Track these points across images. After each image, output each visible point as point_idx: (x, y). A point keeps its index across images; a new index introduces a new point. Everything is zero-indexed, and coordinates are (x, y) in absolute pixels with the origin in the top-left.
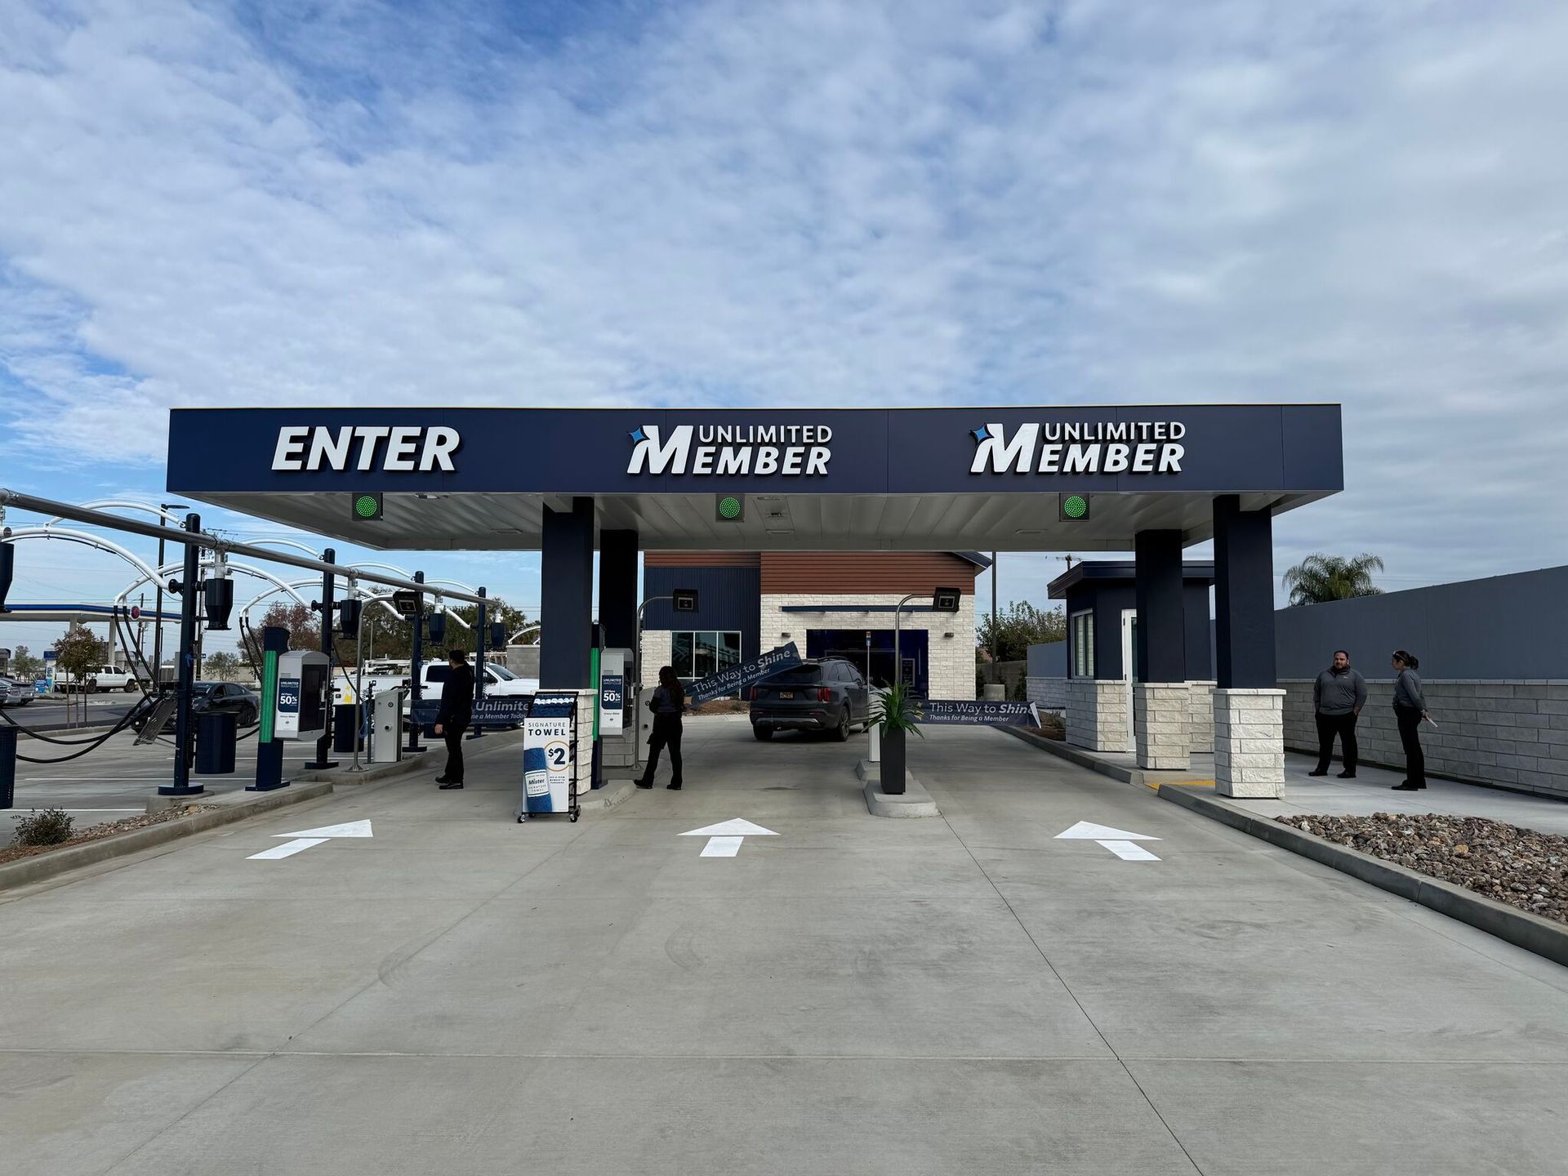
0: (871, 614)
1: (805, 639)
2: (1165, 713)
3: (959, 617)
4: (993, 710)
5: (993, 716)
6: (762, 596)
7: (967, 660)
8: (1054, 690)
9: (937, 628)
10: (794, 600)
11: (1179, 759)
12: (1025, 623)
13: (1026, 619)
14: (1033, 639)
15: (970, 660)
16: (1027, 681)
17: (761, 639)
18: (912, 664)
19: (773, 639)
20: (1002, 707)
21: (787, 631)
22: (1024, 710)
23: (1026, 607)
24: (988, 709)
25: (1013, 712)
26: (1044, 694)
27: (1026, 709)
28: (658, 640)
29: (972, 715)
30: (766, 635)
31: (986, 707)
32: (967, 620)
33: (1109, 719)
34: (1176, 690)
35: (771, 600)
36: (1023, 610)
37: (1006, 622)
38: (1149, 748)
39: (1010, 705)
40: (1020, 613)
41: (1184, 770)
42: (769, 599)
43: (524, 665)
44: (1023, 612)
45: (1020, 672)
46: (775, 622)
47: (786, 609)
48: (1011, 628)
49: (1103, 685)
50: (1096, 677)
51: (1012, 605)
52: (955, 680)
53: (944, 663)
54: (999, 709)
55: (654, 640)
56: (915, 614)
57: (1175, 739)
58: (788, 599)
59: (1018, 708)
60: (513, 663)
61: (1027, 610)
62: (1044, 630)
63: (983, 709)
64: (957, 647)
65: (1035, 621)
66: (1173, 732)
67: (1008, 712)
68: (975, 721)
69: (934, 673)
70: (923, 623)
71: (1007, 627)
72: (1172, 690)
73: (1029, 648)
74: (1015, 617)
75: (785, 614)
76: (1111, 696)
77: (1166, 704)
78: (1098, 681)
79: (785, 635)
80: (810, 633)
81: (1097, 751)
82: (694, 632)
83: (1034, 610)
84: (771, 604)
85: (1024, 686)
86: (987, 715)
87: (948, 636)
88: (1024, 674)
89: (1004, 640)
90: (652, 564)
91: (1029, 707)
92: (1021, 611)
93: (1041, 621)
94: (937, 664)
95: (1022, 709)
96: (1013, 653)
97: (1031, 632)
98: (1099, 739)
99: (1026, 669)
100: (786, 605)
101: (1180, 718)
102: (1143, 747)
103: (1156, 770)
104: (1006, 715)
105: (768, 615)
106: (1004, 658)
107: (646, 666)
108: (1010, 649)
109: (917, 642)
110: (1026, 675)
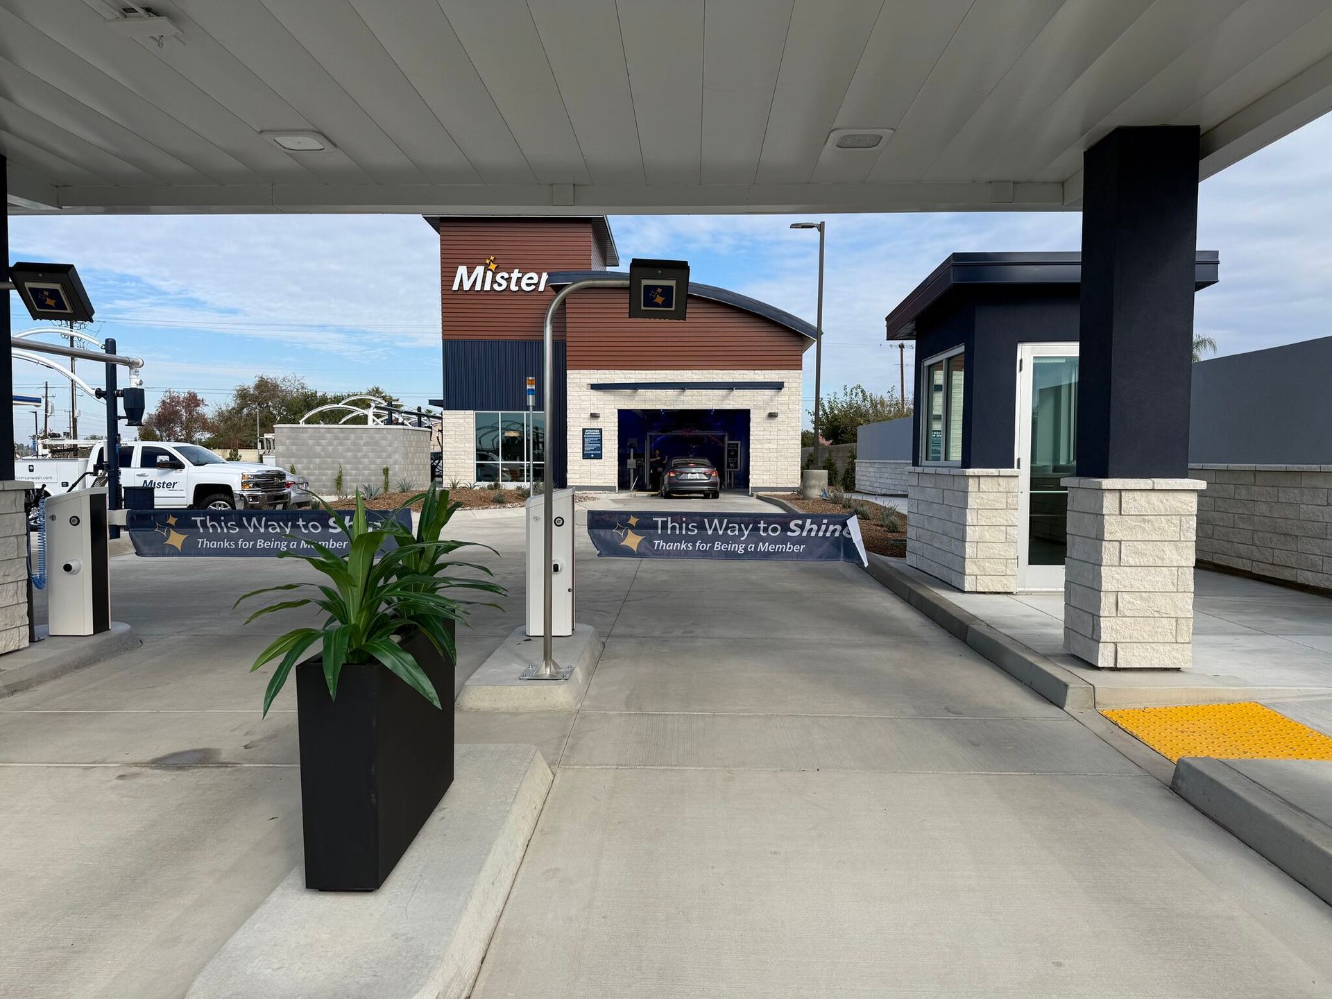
0: (688, 392)
1: (616, 420)
2: (1140, 546)
3: (784, 395)
4: (775, 530)
5: (773, 541)
6: (568, 372)
7: (792, 442)
8: (886, 475)
9: (760, 408)
10: (603, 376)
11: (1168, 647)
12: (859, 407)
13: (859, 403)
14: (866, 421)
15: (795, 442)
16: (856, 465)
17: (568, 420)
18: (737, 447)
19: (581, 420)
20: (792, 525)
21: (596, 411)
22: (835, 530)
23: (859, 391)
24: (766, 530)
25: (813, 534)
26: (874, 479)
27: (839, 527)
28: (460, 421)
29: (735, 539)
30: (573, 415)
31: (762, 525)
32: (793, 398)
33: (987, 536)
34: (1170, 496)
35: (579, 376)
36: (857, 393)
37: (839, 405)
38: (1104, 623)
39: (809, 521)
40: (853, 397)
41: (1178, 670)
42: (575, 376)
43: (294, 447)
44: (856, 395)
45: (849, 455)
46: (583, 401)
47: (595, 387)
48: (845, 413)
49: (979, 477)
50: (967, 462)
51: (845, 389)
52: (779, 464)
53: (766, 446)
54: (786, 528)
55: (455, 421)
56: (736, 392)
57: (1161, 602)
58: (597, 376)
59: (824, 527)
60: (282, 445)
61: (860, 394)
62: (876, 412)
63: (756, 529)
64: (781, 428)
65: (868, 405)
66: (1159, 587)
67: (804, 534)
68: (741, 550)
69: (756, 456)
70: (744, 403)
71: (840, 411)
72: (1161, 495)
73: (861, 431)
74: (848, 400)
75: (594, 392)
76: (991, 496)
77: (1147, 526)
78: (970, 471)
79: (594, 416)
80: (623, 414)
81: (964, 592)
82: (500, 412)
83: (868, 394)
84: (578, 381)
85: (853, 469)
86: (764, 540)
87: (772, 416)
88: (854, 457)
89: (837, 424)
90: (451, 337)
91: (844, 525)
92: (854, 394)
93: (874, 405)
94: (759, 446)
95: (831, 528)
96: (845, 436)
97: (864, 415)
98: (967, 571)
99: (856, 449)
100: (595, 382)
101: (1175, 557)
102: (1087, 618)
103: (1115, 669)
104: (797, 541)
105: (575, 394)
106: (836, 442)
107: (448, 449)
108: (843, 432)
109: (738, 422)
110: (855, 458)
